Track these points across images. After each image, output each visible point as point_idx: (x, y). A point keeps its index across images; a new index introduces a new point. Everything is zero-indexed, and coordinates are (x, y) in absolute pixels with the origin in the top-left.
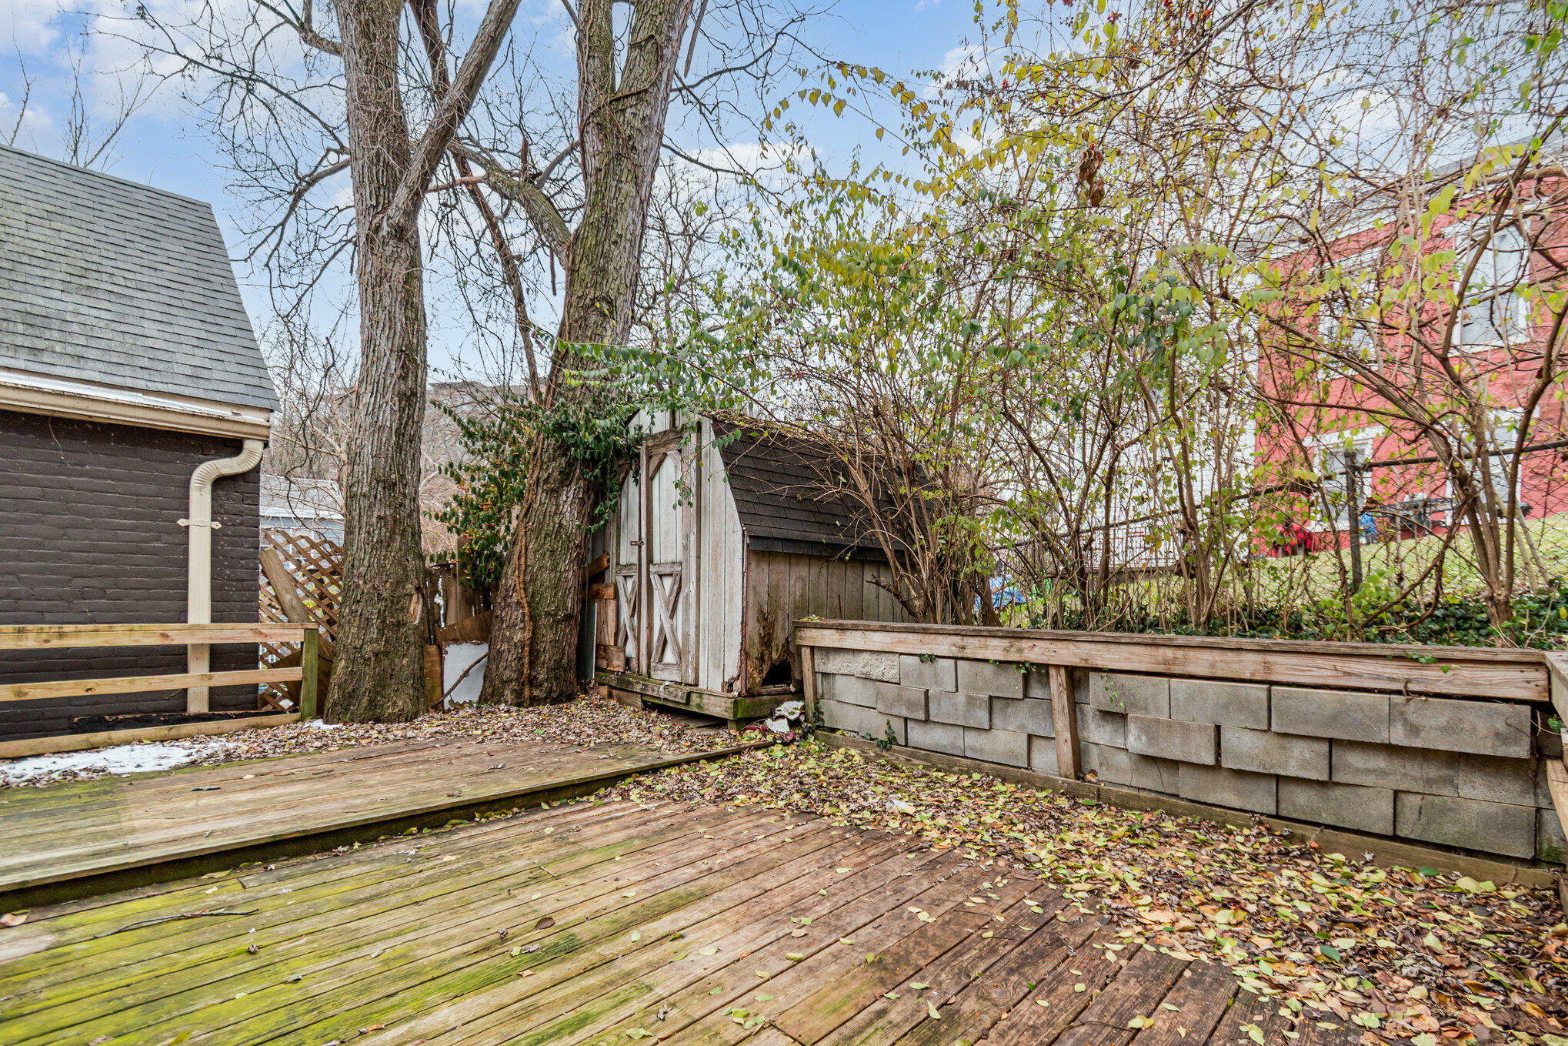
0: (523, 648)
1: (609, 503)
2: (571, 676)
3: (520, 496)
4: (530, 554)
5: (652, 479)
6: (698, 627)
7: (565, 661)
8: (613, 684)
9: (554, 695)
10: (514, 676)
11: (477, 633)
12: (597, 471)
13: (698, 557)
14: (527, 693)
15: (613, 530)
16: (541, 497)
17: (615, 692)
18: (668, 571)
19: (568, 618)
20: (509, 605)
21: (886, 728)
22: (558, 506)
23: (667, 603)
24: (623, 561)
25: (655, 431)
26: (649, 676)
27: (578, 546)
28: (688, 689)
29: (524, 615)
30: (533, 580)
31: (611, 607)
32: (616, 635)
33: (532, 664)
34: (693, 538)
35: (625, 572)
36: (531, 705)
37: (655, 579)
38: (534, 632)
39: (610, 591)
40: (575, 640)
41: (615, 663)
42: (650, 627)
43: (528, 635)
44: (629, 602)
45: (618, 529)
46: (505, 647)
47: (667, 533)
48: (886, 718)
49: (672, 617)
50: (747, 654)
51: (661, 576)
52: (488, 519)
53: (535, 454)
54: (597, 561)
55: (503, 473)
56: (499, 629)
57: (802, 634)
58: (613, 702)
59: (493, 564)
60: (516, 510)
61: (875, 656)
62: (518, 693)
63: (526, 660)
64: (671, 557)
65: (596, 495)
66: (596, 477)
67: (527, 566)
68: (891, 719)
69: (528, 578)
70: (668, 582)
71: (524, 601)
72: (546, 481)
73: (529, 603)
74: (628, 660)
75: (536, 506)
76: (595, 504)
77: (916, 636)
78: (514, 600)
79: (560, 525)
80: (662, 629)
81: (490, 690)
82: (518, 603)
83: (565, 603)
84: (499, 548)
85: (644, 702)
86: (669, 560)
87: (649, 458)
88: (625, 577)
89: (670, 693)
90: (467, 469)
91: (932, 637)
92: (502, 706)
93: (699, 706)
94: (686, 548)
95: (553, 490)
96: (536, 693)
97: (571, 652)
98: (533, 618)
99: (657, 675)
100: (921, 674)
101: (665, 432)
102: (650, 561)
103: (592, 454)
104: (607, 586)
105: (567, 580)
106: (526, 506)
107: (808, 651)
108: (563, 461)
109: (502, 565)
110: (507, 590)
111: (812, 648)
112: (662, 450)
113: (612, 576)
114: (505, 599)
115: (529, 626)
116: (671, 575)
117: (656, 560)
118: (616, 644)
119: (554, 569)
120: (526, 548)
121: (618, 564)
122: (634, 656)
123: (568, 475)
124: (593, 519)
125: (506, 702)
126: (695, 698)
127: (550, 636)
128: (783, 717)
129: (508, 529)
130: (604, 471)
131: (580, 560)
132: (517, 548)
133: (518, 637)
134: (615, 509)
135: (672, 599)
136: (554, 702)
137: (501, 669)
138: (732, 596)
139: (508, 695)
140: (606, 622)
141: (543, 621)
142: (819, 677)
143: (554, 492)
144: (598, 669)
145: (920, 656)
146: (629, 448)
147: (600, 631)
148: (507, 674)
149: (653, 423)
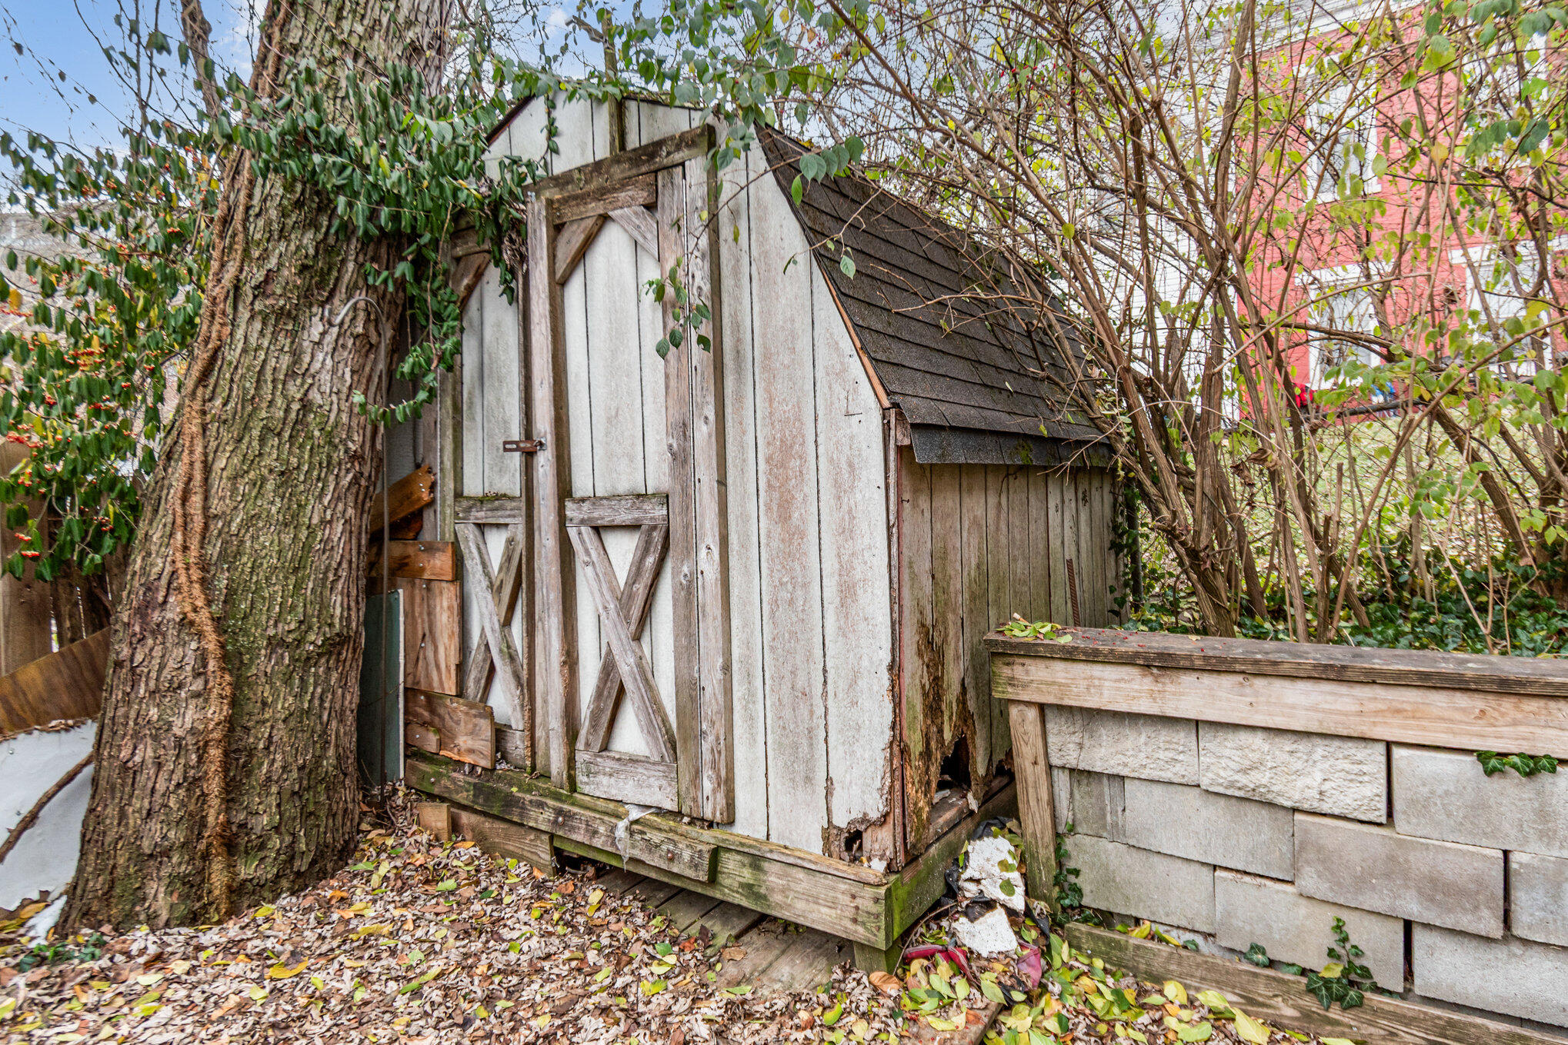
0: (202, 751)
1: (435, 348)
2: (348, 793)
3: (187, 329)
4: (220, 485)
5: (563, 283)
6: (727, 668)
7: (328, 763)
8: (462, 797)
9: (300, 864)
10: (176, 835)
11: (65, 699)
12: (403, 269)
13: (722, 482)
14: (218, 878)
15: (442, 411)
16: (248, 330)
17: (466, 818)
18: (625, 517)
19: (334, 646)
20: (157, 631)
21: (1331, 940)
22: (296, 355)
23: (624, 601)
24: (473, 486)
25: (559, 166)
26: (573, 787)
27: (355, 457)
28: (709, 836)
29: (203, 657)
30: (231, 557)
31: (445, 601)
32: (461, 668)
33: (232, 793)
34: (703, 432)
35: (480, 515)
36: (233, 912)
37: (581, 539)
38: (234, 703)
39: (440, 563)
40: (352, 699)
41: (464, 741)
42: (571, 661)
43: (216, 711)
44: (495, 589)
45: (457, 409)
46: (146, 752)
47: (613, 419)
48: (1329, 915)
49: (637, 638)
50: (904, 752)
51: (597, 530)
52: (90, 392)
53: (226, 221)
54: (403, 488)
55: (139, 277)
56: (127, 700)
57: (1018, 671)
58: (468, 849)
59: (110, 508)
60: (174, 370)
61: (1287, 744)
62: (192, 885)
63: (214, 786)
64: (627, 480)
65: (400, 329)
66: (401, 284)
67: (208, 518)
68: (1345, 915)
69: (213, 551)
70: (623, 549)
71: (203, 618)
72: (261, 290)
73: (217, 621)
74: (500, 733)
75: (232, 355)
76: (398, 351)
77: (1462, 700)
78: (172, 614)
79: (306, 406)
80: (609, 668)
81: (98, 884)
82: (185, 623)
83: (324, 606)
84: (127, 468)
85: (557, 852)
86: (623, 487)
87: (557, 229)
88: (481, 527)
89: (652, 847)
90: (32, 266)
91: (1533, 705)
92: (141, 939)
93: (749, 889)
94: (681, 458)
95: (281, 314)
96: (247, 870)
97: (344, 733)
98: (233, 660)
99: (599, 785)
100: (1480, 807)
101: (598, 166)
102: (564, 491)
103: (396, 218)
104: (431, 549)
105: (327, 547)
106: (202, 355)
107: (1032, 714)
108: (309, 239)
109: (135, 509)
110: (149, 588)
111: (1042, 708)
112: (595, 208)
113: (441, 523)
114: (142, 612)
115: (220, 684)
116: (634, 527)
117: (582, 485)
118: (461, 694)
119: (291, 520)
120: (207, 469)
121: (459, 495)
122: (517, 722)
123: (324, 275)
124: (395, 387)
125: (151, 919)
126: (731, 864)
127: (285, 703)
128: (989, 905)
129: (153, 415)
130: (420, 264)
131: (362, 494)
132: (179, 470)
133: (186, 719)
134: (451, 363)
135: (641, 589)
136: (301, 883)
137: (134, 819)
138: (848, 592)
139: (160, 898)
140: (430, 635)
141: (263, 663)
142: (1062, 780)
143: (287, 319)
144: (414, 753)
145: (1483, 756)
146: (497, 204)
147: (415, 658)
148: (154, 833)
149: (553, 150)
